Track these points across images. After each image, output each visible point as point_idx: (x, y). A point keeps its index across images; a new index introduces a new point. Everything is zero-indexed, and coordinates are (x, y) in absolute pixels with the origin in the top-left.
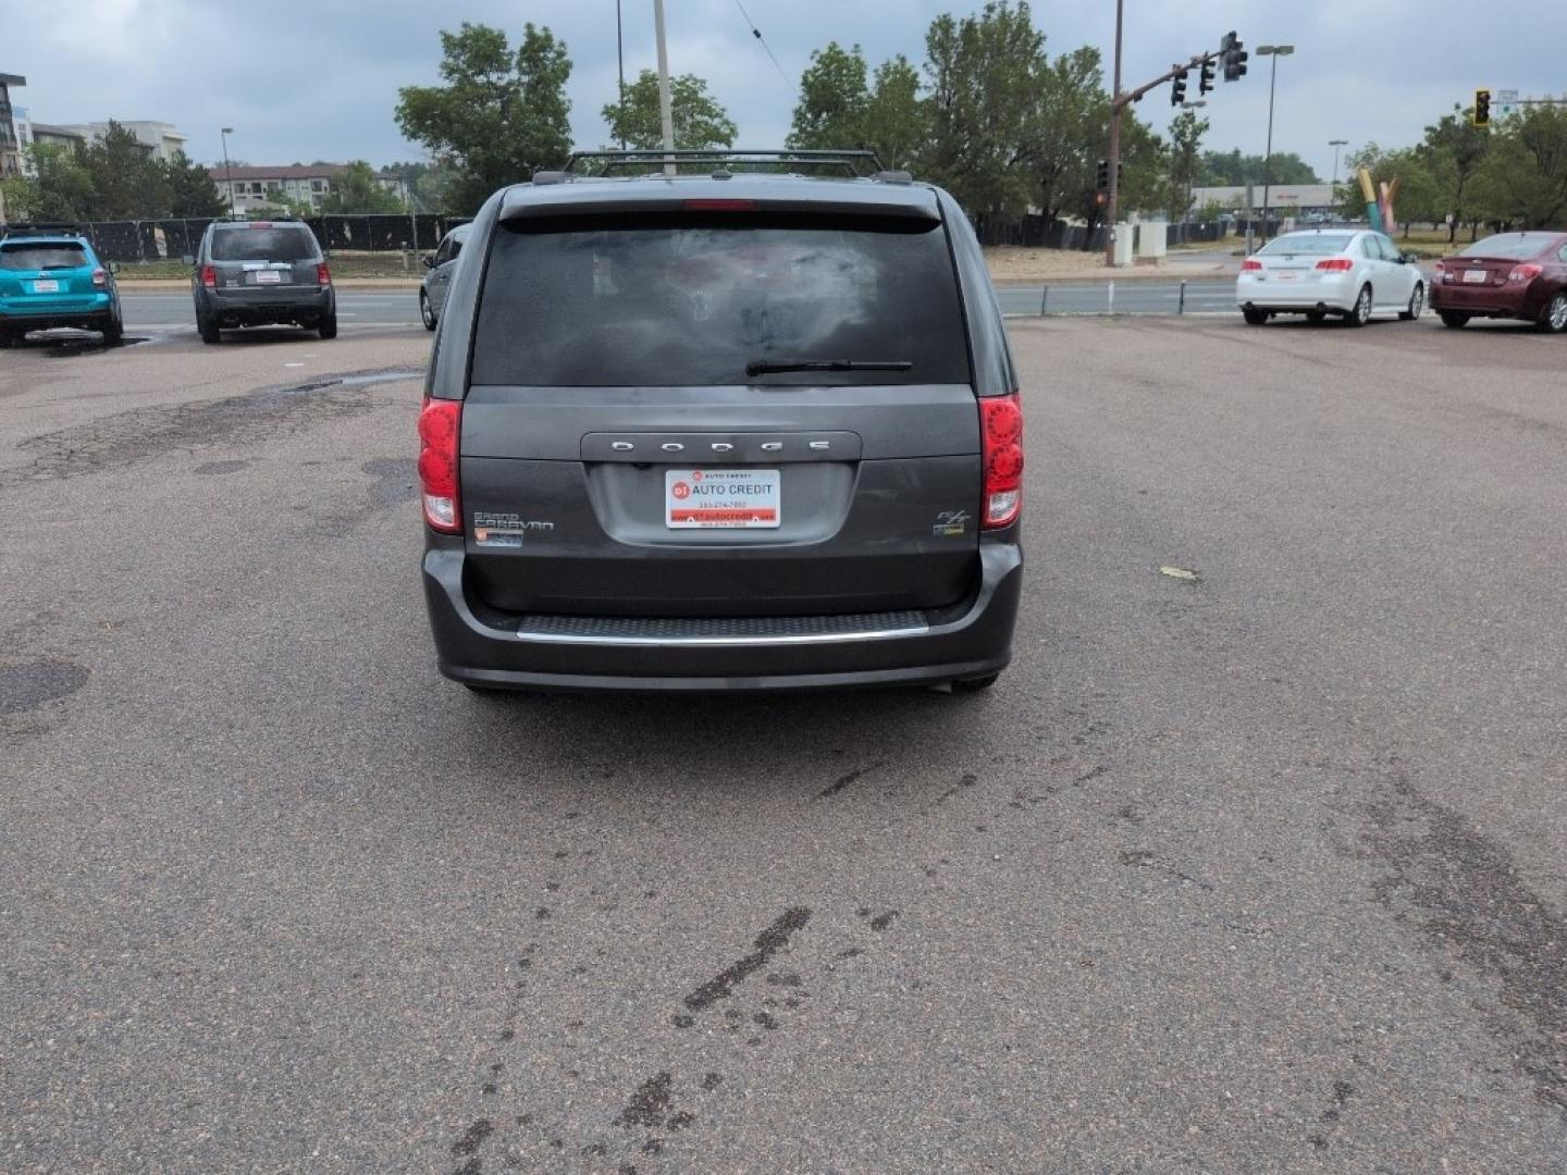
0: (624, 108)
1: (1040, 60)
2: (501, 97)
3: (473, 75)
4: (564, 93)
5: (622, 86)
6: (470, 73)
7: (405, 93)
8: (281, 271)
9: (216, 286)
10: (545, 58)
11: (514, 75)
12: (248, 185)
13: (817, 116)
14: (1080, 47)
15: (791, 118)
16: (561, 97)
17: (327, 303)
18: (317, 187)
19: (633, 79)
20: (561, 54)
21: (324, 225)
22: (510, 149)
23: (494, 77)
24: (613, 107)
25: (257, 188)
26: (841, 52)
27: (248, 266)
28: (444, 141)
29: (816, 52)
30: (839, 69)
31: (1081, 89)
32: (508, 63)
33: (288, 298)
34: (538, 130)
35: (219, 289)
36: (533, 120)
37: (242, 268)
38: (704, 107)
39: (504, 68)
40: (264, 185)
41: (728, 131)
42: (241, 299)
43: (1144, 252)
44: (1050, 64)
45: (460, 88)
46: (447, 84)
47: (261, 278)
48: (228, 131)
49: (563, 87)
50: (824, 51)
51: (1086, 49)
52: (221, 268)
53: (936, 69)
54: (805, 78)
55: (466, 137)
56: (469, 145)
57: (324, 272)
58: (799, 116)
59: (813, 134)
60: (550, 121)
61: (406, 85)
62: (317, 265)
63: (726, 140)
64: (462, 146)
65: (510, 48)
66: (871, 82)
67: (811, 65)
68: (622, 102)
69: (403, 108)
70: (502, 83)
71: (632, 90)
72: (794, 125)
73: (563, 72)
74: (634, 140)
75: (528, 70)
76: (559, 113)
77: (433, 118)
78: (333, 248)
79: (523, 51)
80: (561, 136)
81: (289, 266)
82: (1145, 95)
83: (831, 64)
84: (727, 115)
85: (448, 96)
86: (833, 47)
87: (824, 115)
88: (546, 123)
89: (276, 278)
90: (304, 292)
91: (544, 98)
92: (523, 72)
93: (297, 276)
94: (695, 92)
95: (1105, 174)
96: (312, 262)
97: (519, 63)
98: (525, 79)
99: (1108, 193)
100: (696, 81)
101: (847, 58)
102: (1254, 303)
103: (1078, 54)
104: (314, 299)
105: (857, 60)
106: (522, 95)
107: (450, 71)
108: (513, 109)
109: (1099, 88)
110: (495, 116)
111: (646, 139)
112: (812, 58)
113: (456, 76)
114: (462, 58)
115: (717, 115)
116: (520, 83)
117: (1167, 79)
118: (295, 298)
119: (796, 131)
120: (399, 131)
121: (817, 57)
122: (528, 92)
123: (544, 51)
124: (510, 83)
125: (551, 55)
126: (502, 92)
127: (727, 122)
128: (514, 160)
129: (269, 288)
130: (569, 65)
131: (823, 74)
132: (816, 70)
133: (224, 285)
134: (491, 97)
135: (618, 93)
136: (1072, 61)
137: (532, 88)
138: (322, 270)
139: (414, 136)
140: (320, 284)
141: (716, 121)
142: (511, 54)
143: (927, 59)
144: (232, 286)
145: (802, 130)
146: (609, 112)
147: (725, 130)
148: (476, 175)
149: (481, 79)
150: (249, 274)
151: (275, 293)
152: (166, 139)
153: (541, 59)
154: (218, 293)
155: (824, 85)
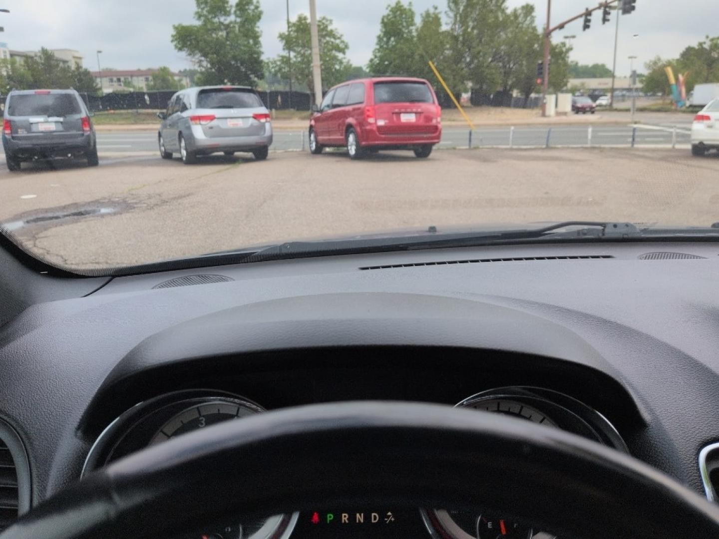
0: (289, 35)
1: (503, 11)
2: (226, 29)
3: (212, 17)
4: (258, 27)
5: (288, 22)
6: (210, 17)
7: (176, 28)
8: (56, 122)
9: (11, 133)
10: (249, 9)
11: (232, 18)
12: (115, 79)
13: (389, 39)
14: (524, 4)
15: (376, 40)
16: (257, 29)
17: (89, 143)
18: (147, 79)
19: (294, 19)
20: (257, 7)
21: (135, 96)
22: (230, 56)
23: (222, 19)
24: (283, 34)
25: (119, 80)
26: (402, 6)
27: (33, 119)
28: (197, 52)
29: (389, 6)
30: (401, 14)
31: (525, 26)
32: (229, 12)
33: (63, 141)
34: (244, 46)
35: (14, 135)
36: (242, 41)
37: (28, 121)
38: (331, 34)
39: (227, 14)
40: (122, 79)
41: (343, 47)
42: (29, 142)
43: (560, 109)
44: (509, 11)
45: (205, 24)
46: (198, 23)
47: (42, 128)
48: (99, 52)
49: (258, 24)
50: (393, 5)
51: (527, 5)
52: (14, 121)
53: (451, 14)
54: (383, 20)
55: (207, 49)
56: (208, 54)
57: (86, 123)
58: (380, 38)
59: (387, 49)
60: (251, 41)
61: (176, 24)
62: (82, 119)
63: (342, 51)
64: (205, 55)
65: (230, 3)
66: (418, 21)
67: (386, 12)
68: (288, 31)
69: (175, 35)
70: (227, 22)
71: (294, 25)
72: (377, 44)
73: (258, 17)
74: (294, 51)
75: (240, 15)
76: (256, 37)
77: (190, 40)
78: (140, 108)
79: (237, 5)
80: (256, 49)
81: (61, 119)
82: (566, 26)
83: (397, 11)
84: (343, 38)
85: (198, 29)
86: (398, 3)
87: (392, 39)
88: (249, 43)
89: (52, 127)
90: (71, 137)
91: (248, 30)
92: (237, 16)
93: (67, 126)
94: (327, 26)
95: (542, 68)
96: (77, 117)
97: (235, 12)
98: (239, 20)
99: (543, 79)
100: (327, 20)
101: (405, 9)
102: (705, 143)
103: (523, 8)
104: (79, 141)
105: (410, 10)
106: (237, 29)
107: (199, 16)
108: (231, 35)
109: (534, 25)
110: (224, 40)
111: (300, 51)
112: (387, 9)
113: (203, 18)
114: (206, 9)
115: (339, 38)
116: (235, 22)
117: (581, 16)
118: (67, 141)
119: (378, 47)
120: (173, 47)
121: (389, 9)
122: (240, 27)
123: (248, 5)
124: (231, 22)
125: (252, 7)
126: (227, 27)
127: (343, 42)
128: (233, 62)
129: (48, 134)
130: (261, 13)
131: (392, 18)
132: (389, 15)
133: (17, 132)
134: (220, 29)
135: (286, 26)
136: (520, 11)
137: (242, 25)
138: (86, 121)
139: (180, 49)
140: (83, 130)
141: (338, 41)
142: (231, 6)
143: (447, 9)
144: (22, 133)
145: (381, 47)
146: (281, 37)
147: (342, 46)
148: (213, 70)
149: (216, 20)
150: (34, 125)
151: (53, 138)
152: (74, 57)
153: (247, 10)
154: (13, 138)
155: (393, 23)
